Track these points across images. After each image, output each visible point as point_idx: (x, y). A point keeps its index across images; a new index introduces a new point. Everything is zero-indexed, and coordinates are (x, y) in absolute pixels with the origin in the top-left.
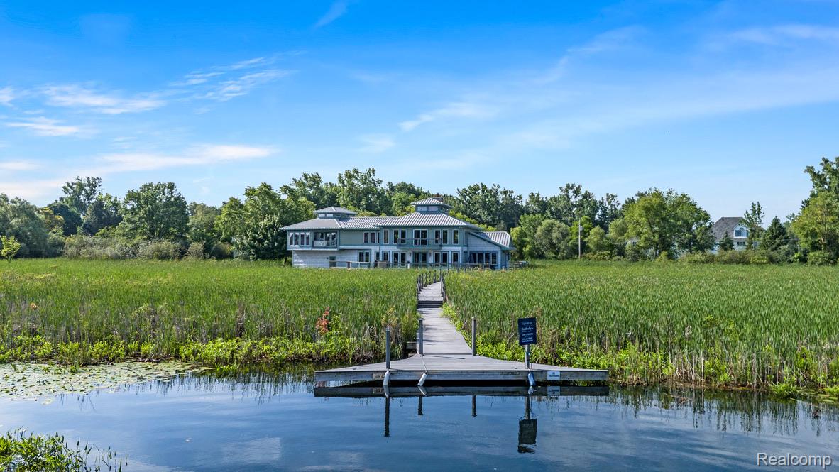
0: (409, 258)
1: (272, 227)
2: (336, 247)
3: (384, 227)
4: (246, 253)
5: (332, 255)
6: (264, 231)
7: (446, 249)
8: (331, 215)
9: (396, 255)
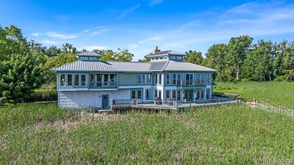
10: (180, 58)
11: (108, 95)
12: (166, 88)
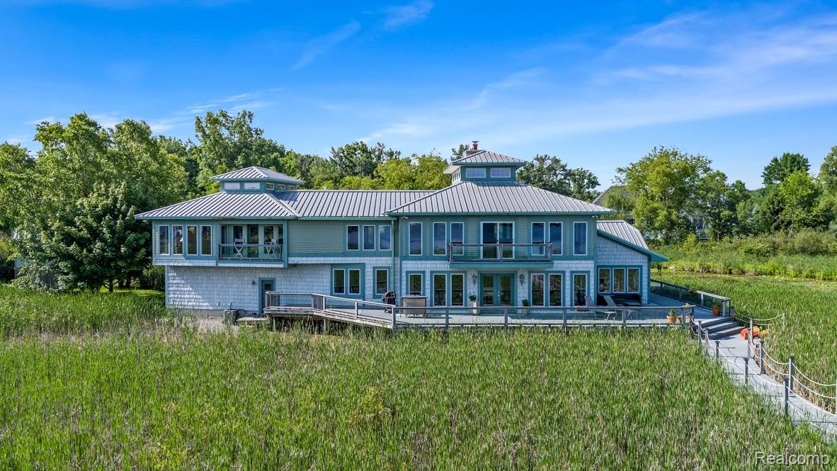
0: (472, 288)
1: (111, 211)
2: (280, 261)
3: (412, 216)
4: (46, 267)
5: (265, 276)
6: (90, 220)
7: (559, 265)
8: (257, 186)
9: (439, 280)
10: (507, 174)
11: (275, 278)
12: (409, 266)
